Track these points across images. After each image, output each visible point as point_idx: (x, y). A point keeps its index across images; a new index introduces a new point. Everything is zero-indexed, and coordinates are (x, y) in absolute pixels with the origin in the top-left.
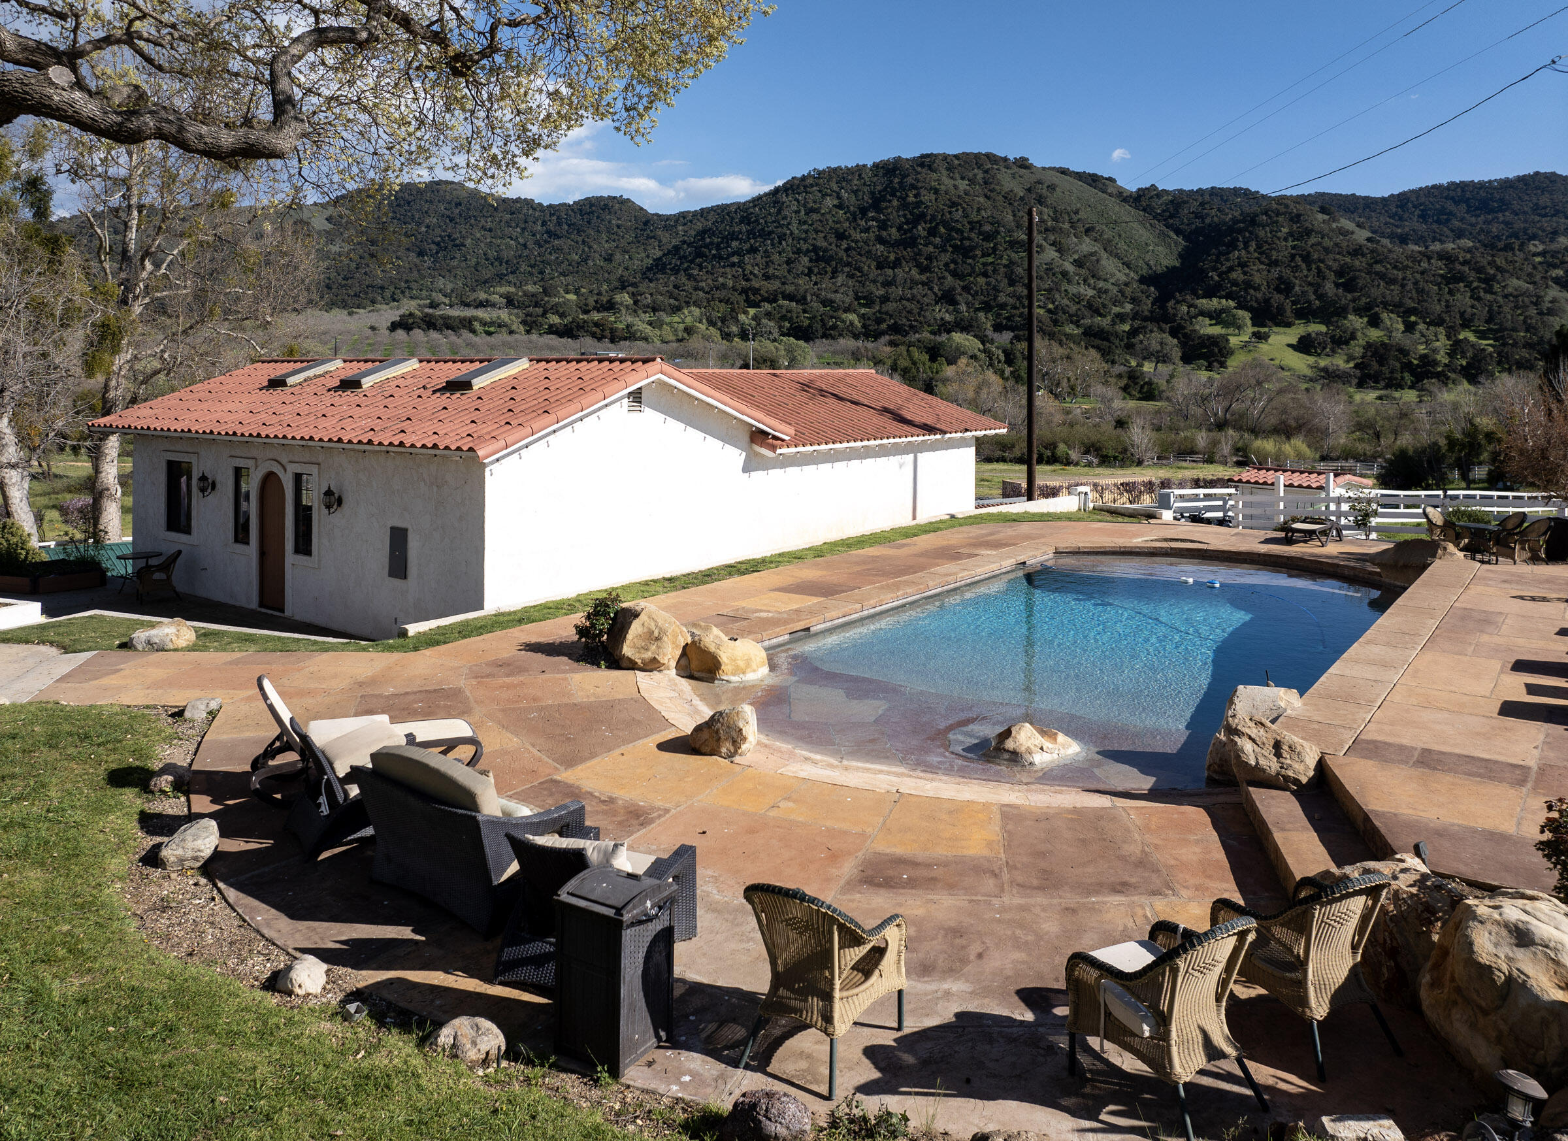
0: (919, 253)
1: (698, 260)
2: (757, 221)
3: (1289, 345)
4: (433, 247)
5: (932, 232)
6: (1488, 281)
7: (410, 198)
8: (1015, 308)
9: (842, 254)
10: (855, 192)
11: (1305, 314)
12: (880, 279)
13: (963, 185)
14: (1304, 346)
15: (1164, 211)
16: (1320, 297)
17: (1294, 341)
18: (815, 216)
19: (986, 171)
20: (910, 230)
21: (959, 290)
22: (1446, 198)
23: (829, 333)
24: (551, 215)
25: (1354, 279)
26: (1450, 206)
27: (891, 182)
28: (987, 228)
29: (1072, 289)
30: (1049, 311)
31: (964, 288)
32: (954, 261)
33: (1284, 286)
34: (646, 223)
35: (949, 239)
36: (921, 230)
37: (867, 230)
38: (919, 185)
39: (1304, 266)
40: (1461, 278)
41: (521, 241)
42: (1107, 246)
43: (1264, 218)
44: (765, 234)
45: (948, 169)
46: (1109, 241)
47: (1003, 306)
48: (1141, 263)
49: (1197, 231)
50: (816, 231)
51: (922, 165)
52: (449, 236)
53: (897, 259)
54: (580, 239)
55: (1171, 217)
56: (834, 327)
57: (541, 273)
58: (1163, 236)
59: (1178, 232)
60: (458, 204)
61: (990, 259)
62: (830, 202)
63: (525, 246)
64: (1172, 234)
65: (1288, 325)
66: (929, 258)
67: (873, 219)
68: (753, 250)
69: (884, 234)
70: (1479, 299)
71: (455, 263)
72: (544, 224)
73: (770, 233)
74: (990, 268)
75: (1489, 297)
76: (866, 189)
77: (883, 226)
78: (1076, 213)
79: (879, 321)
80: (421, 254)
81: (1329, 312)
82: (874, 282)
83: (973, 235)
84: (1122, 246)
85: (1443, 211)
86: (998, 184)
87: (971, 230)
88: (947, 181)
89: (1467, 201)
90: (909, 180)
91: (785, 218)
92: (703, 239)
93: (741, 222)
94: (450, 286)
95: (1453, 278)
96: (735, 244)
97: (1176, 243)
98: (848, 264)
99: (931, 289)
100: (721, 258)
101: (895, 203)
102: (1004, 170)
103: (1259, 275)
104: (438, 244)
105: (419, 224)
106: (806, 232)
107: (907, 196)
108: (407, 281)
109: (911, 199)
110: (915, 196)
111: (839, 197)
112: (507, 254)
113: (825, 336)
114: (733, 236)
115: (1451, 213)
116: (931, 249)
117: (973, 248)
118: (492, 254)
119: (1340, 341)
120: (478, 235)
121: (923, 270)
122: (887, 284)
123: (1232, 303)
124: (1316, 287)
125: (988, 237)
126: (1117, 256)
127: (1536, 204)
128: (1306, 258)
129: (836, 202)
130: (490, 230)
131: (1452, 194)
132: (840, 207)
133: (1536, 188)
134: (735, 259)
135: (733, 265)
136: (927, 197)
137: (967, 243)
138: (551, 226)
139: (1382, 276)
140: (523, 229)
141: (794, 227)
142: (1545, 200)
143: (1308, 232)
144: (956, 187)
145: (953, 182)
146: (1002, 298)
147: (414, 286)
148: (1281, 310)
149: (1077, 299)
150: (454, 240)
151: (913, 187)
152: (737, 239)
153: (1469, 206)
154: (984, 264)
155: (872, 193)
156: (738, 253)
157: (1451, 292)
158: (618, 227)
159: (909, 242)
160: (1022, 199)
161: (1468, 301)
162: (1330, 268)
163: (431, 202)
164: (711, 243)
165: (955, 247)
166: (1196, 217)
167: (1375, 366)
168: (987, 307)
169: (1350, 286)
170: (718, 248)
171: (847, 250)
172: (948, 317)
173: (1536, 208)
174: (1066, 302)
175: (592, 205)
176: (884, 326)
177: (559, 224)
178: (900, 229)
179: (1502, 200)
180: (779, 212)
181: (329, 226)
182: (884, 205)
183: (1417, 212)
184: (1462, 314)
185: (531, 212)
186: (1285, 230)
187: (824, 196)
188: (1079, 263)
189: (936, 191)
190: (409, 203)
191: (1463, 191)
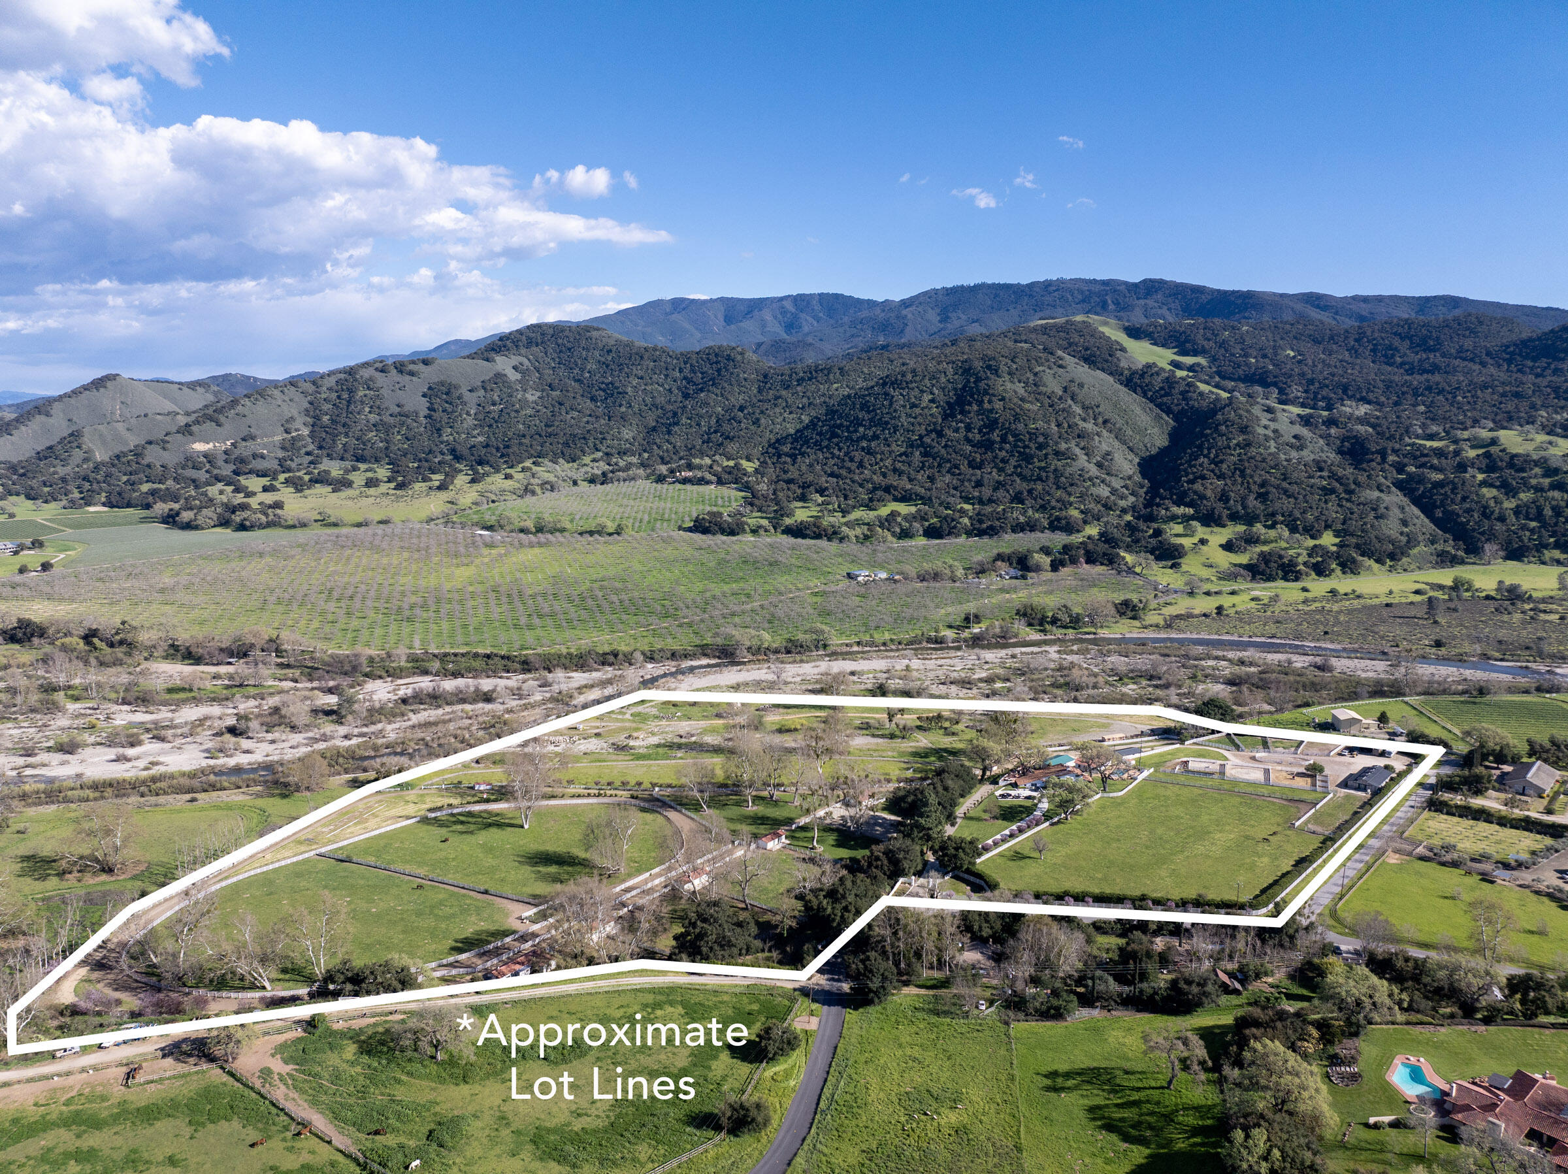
0: (996, 457)
1: (835, 440)
2: (874, 410)
3: (1221, 546)
4: (602, 393)
5: (1004, 440)
6: (1350, 492)
7: (569, 345)
8: (1061, 509)
9: (943, 451)
10: (943, 389)
11: (1234, 517)
12: (973, 478)
13: (1020, 388)
14: (1228, 547)
15: (1162, 388)
16: (1244, 507)
17: (1224, 542)
18: (918, 411)
19: (1036, 374)
20: (988, 433)
21: (1025, 493)
22: (1395, 334)
23: (952, 532)
24: (685, 363)
25: (1267, 493)
26: (1396, 342)
27: (968, 381)
28: (1041, 439)
29: (1094, 490)
30: (1082, 512)
31: (1030, 492)
32: (1020, 466)
33: (1224, 497)
34: (765, 376)
35: (1016, 446)
36: (995, 436)
37: (957, 430)
38: (991, 391)
39: (1240, 480)
40: (1332, 491)
41: (667, 387)
42: (1119, 436)
43: (1224, 427)
44: (884, 425)
45: (1009, 374)
46: (1120, 429)
47: (1053, 508)
48: (1141, 446)
49: (1182, 412)
50: (920, 424)
51: (989, 367)
52: (611, 383)
53: (982, 461)
54: (718, 392)
55: (1167, 395)
56: (955, 527)
57: (699, 425)
58: (1158, 417)
59: (1168, 411)
60: (609, 351)
61: (1043, 464)
62: (927, 397)
63: (670, 390)
64: (1164, 416)
65: (1224, 526)
66: (1003, 461)
67: (961, 422)
68: (875, 437)
69: (970, 435)
70: (1341, 506)
71: (623, 409)
72: (681, 371)
73: (887, 423)
74: (1044, 474)
75: (1348, 505)
76: (950, 386)
77: (968, 428)
78: (1098, 406)
79: (981, 522)
80: (593, 399)
81: (1250, 520)
82: (969, 480)
83: (1031, 445)
84: (1129, 432)
85: (1390, 347)
86: (1045, 385)
87: (1030, 440)
88: (1009, 385)
89: (1410, 338)
90: (982, 385)
91: (895, 411)
92: (833, 419)
93: (862, 409)
94: (631, 434)
95: (1328, 491)
96: (861, 429)
97: (1167, 423)
98: (949, 461)
99: (1008, 492)
100: (852, 440)
101: (975, 407)
102: (1048, 371)
103: (1211, 487)
104: (604, 390)
105: (582, 370)
106: (913, 424)
107: (982, 401)
108: (601, 433)
109: (986, 406)
110: (990, 402)
111: (932, 393)
112: (661, 400)
113: (950, 534)
114: (858, 423)
115: (1396, 349)
116: (1004, 453)
117: (1032, 457)
118: (649, 400)
119: (1251, 540)
120: (634, 383)
121: (1001, 470)
122: (979, 484)
123: (1191, 511)
124: (1244, 499)
125: (1040, 447)
126: (1124, 443)
127: (1461, 347)
128: (1243, 474)
129: (930, 397)
130: (642, 378)
131: (1400, 330)
132: (932, 401)
133: (1468, 329)
134: (864, 444)
135: (863, 449)
136: (998, 405)
137: (1028, 451)
138: (687, 372)
139: (1285, 491)
140: (666, 376)
141: (903, 419)
142: (1468, 343)
143: (1248, 444)
144: (1016, 392)
145: (1013, 387)
146: (1053, 503)
147: (609, 437)
148: (1220, 517)
149: (1098, 500)
150: (617, 388)
151: (986, 392)
152: (861, 425)
153: (1412, 343)
154: (1040, 468)
155: (955, 389)
156: (864, 437)
157: (1326, 502)
158: (745, 379)
159: (987, 445)
160: (1061, 398)
161: (1335, 508)
162: (1255, 483)
163: (588, 350)
164: (841, 425)
165: (1018, 452)
166: (1184, 399)
167: (1263, 566)
168: (1043, 508)
169: (1263, 497)
170: (848, 431)
171: (946, 446)
172: (1022, 519)
173: (1461, 350)
174: (1092, 506)
175: (717, 355)
176: (985, 526)
177: (693, 371)
178: (980, 431)
179: (1438, 338)
180: (891, 404)
181: (518, 376)
182: (967, 407)
183: (1371, 347)
184: (1326, 521)
185: (669, 360)
186: (1235, 442)
187: (922, 391)
188: (1099, 465)
189: (1003, 399)
190: (569, 349)
191: (1410, 328)
